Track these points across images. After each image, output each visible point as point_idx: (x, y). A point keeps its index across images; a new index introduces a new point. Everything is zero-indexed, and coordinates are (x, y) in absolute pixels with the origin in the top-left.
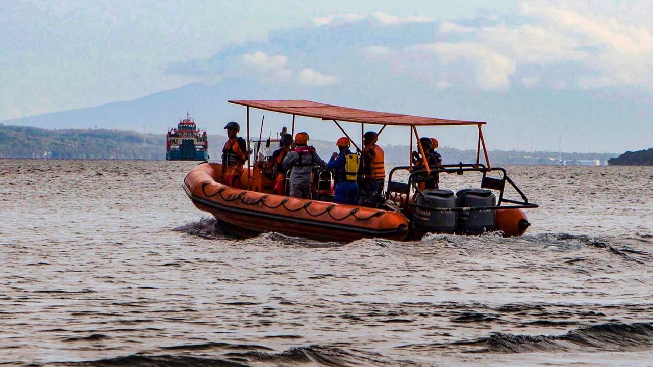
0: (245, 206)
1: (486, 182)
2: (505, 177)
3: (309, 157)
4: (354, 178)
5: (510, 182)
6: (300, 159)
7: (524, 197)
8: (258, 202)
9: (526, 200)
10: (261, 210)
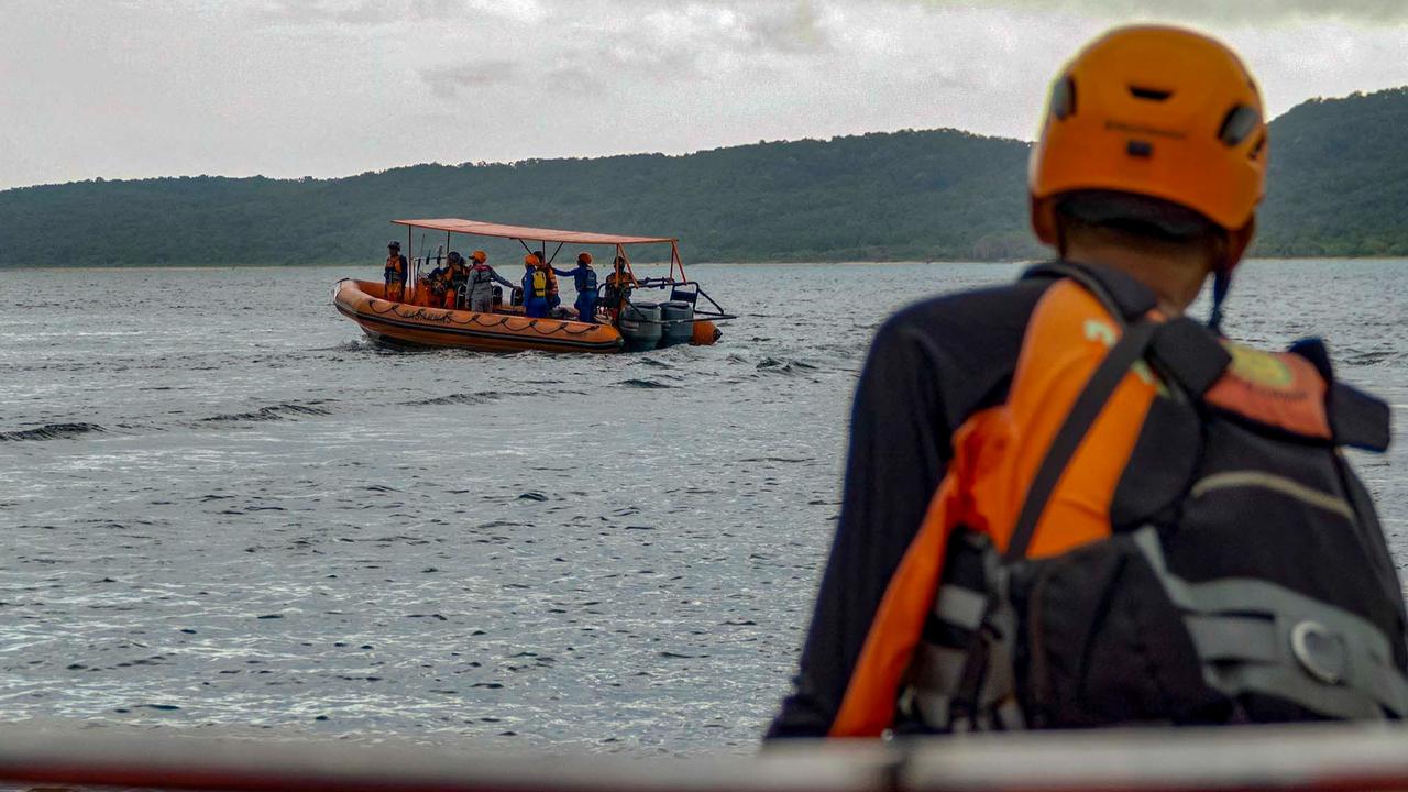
0: (429, 323)
1: (675, 295)
2: (698, 290)
3: (487, 273)
4: (542, 293)
5: (702, 293)
6: (479, 276)
7: (719, 308)
8: (444, 318)
9: (722, 312)
10: (449, 325)
